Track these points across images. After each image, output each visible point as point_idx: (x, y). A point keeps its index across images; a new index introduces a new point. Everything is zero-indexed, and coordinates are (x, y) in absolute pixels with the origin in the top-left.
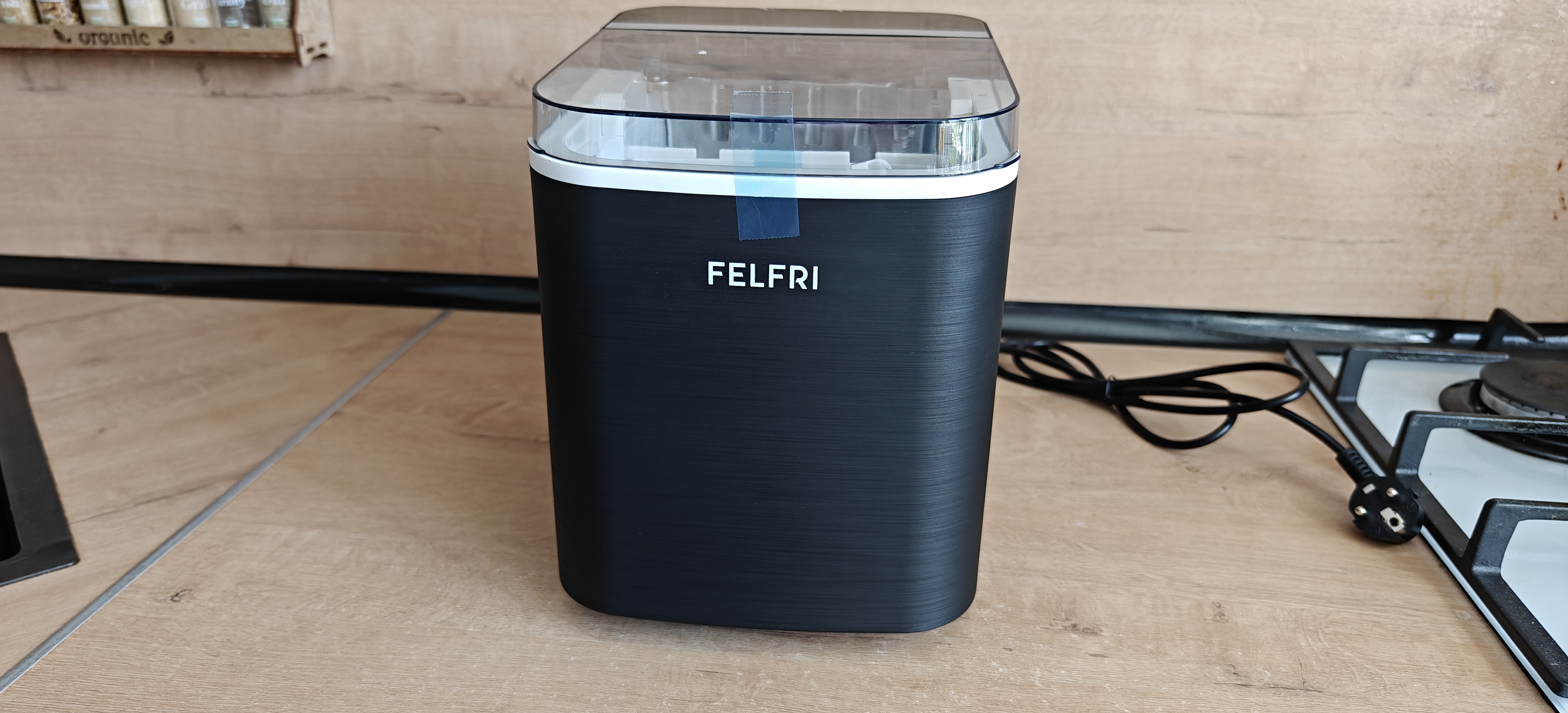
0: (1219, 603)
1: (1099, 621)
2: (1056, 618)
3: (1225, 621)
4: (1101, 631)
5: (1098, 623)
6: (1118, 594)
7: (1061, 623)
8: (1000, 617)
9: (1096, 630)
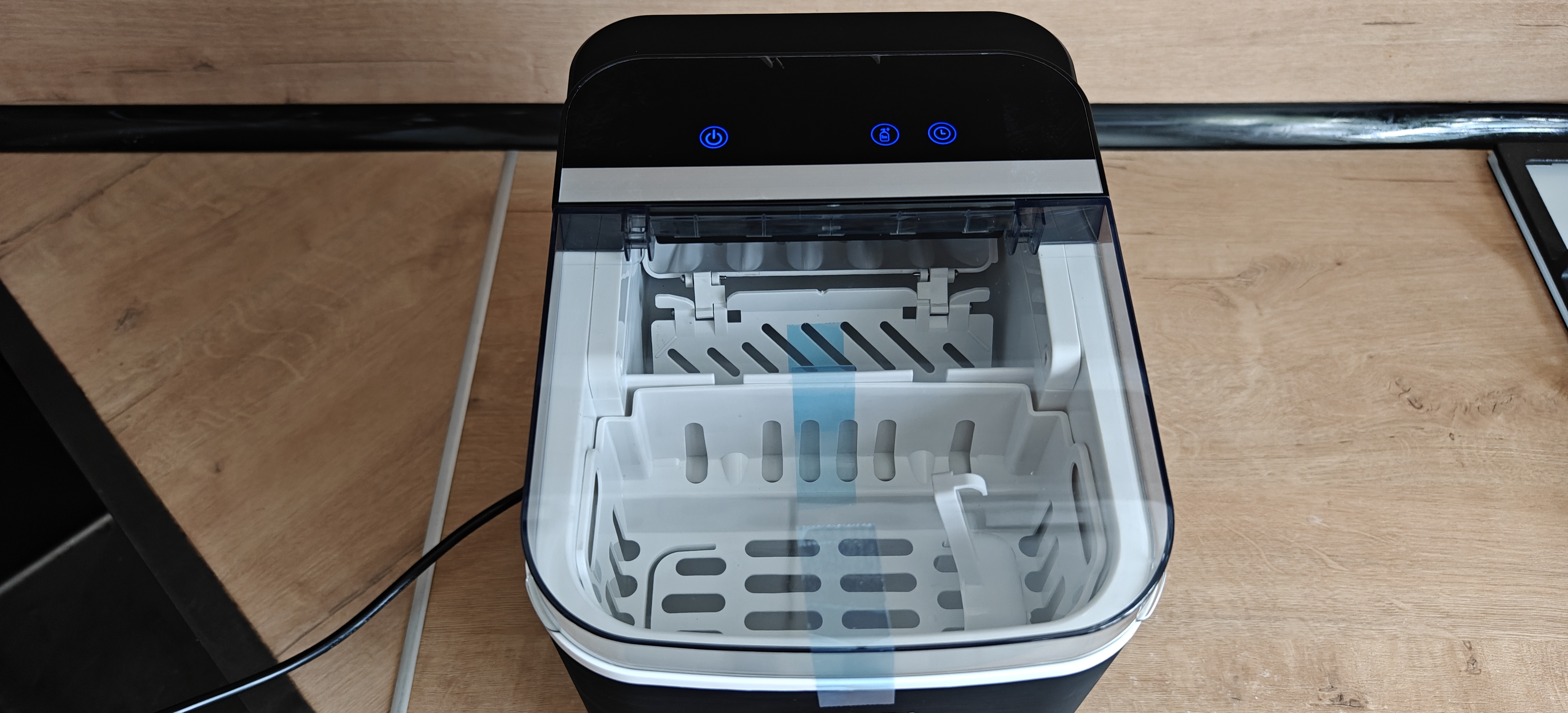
0: (1469, 642)
1: (1362, 687)
2: (1322, 687)
3: (1479, 672)
4: (1367, 702)
5: (1362, 690)
6: (1374, 639)
7: (1328, 695)
8: (1269, 692)
9: (1362, 702)
